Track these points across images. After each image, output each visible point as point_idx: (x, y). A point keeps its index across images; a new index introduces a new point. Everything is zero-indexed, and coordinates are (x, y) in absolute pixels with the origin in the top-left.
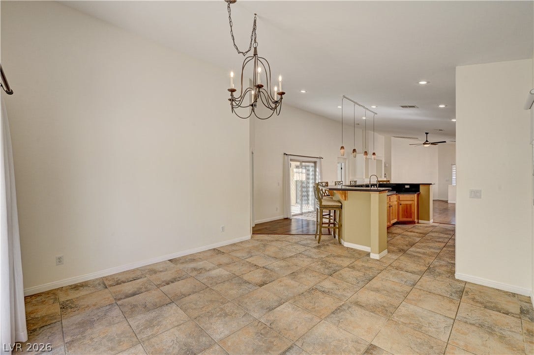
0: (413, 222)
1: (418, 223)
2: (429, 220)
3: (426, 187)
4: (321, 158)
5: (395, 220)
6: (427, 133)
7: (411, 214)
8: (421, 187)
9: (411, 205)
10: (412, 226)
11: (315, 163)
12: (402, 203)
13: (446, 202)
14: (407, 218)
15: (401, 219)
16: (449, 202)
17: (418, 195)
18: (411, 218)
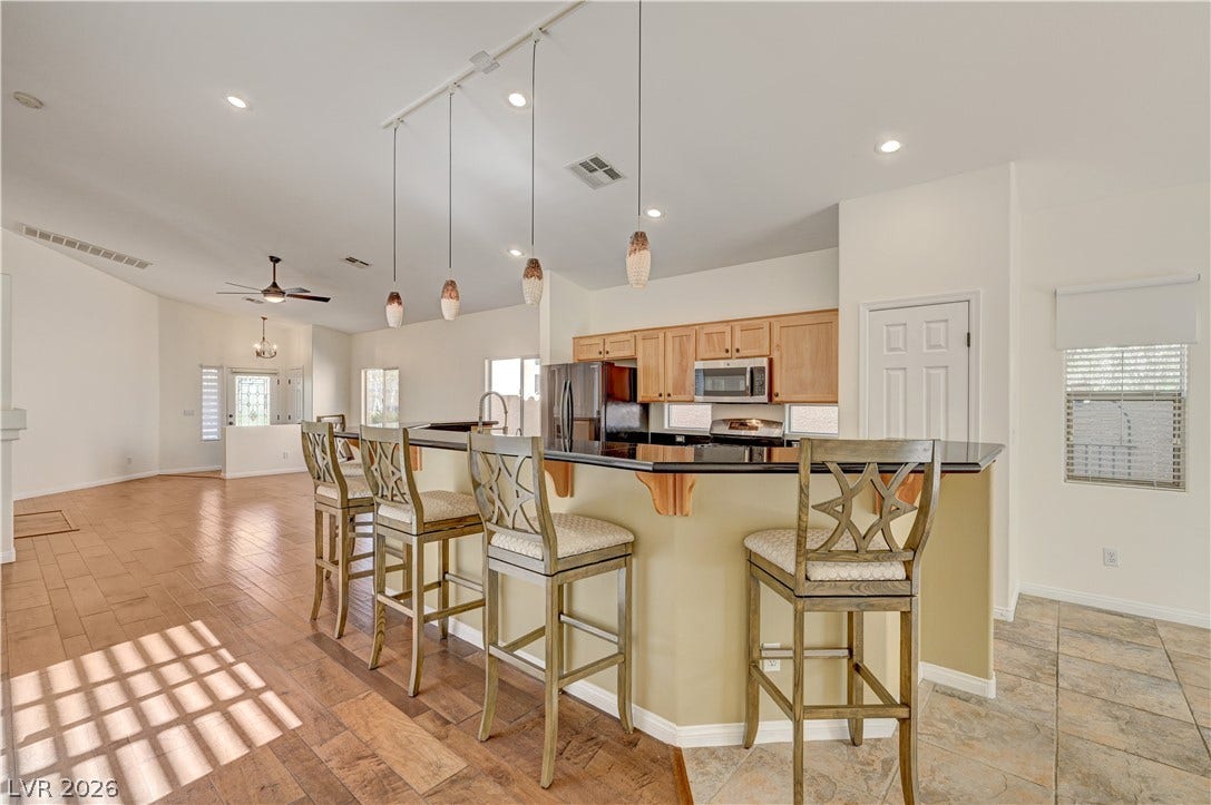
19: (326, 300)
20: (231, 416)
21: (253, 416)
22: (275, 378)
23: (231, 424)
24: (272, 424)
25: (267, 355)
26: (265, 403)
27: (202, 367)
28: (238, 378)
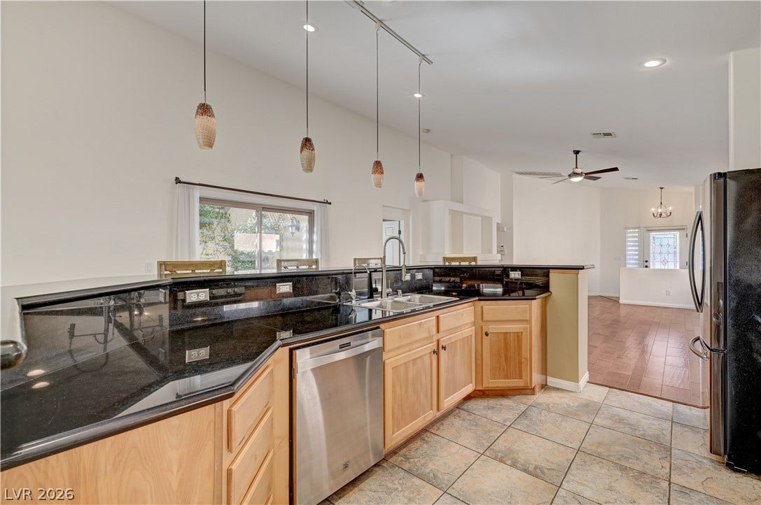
0: (527, 391)
1: (544, 387)
2: (576, 379)
3: (569, 275)
4: (327, 203)
5: (469, 389)
6: (577, 152)
7: (520, 363)
8: (554, 276)
9: (518, 336)
10: (524, 399)
11: (311, 214)
12: (492, 328)
13: (615, 301)
14: (507, 377)
15: (490, 383)
16: (621, 301)
17: (545, 301)
18: (521, 377)
19: (616, 169)
20: (646, 261)
21: (665, 262)
22: (684, 233)
23: (646, 267)
24: (681, 268)
25: (663, 215)
26: (675, 252)
27: (626, 228)
28: (652, 234)
